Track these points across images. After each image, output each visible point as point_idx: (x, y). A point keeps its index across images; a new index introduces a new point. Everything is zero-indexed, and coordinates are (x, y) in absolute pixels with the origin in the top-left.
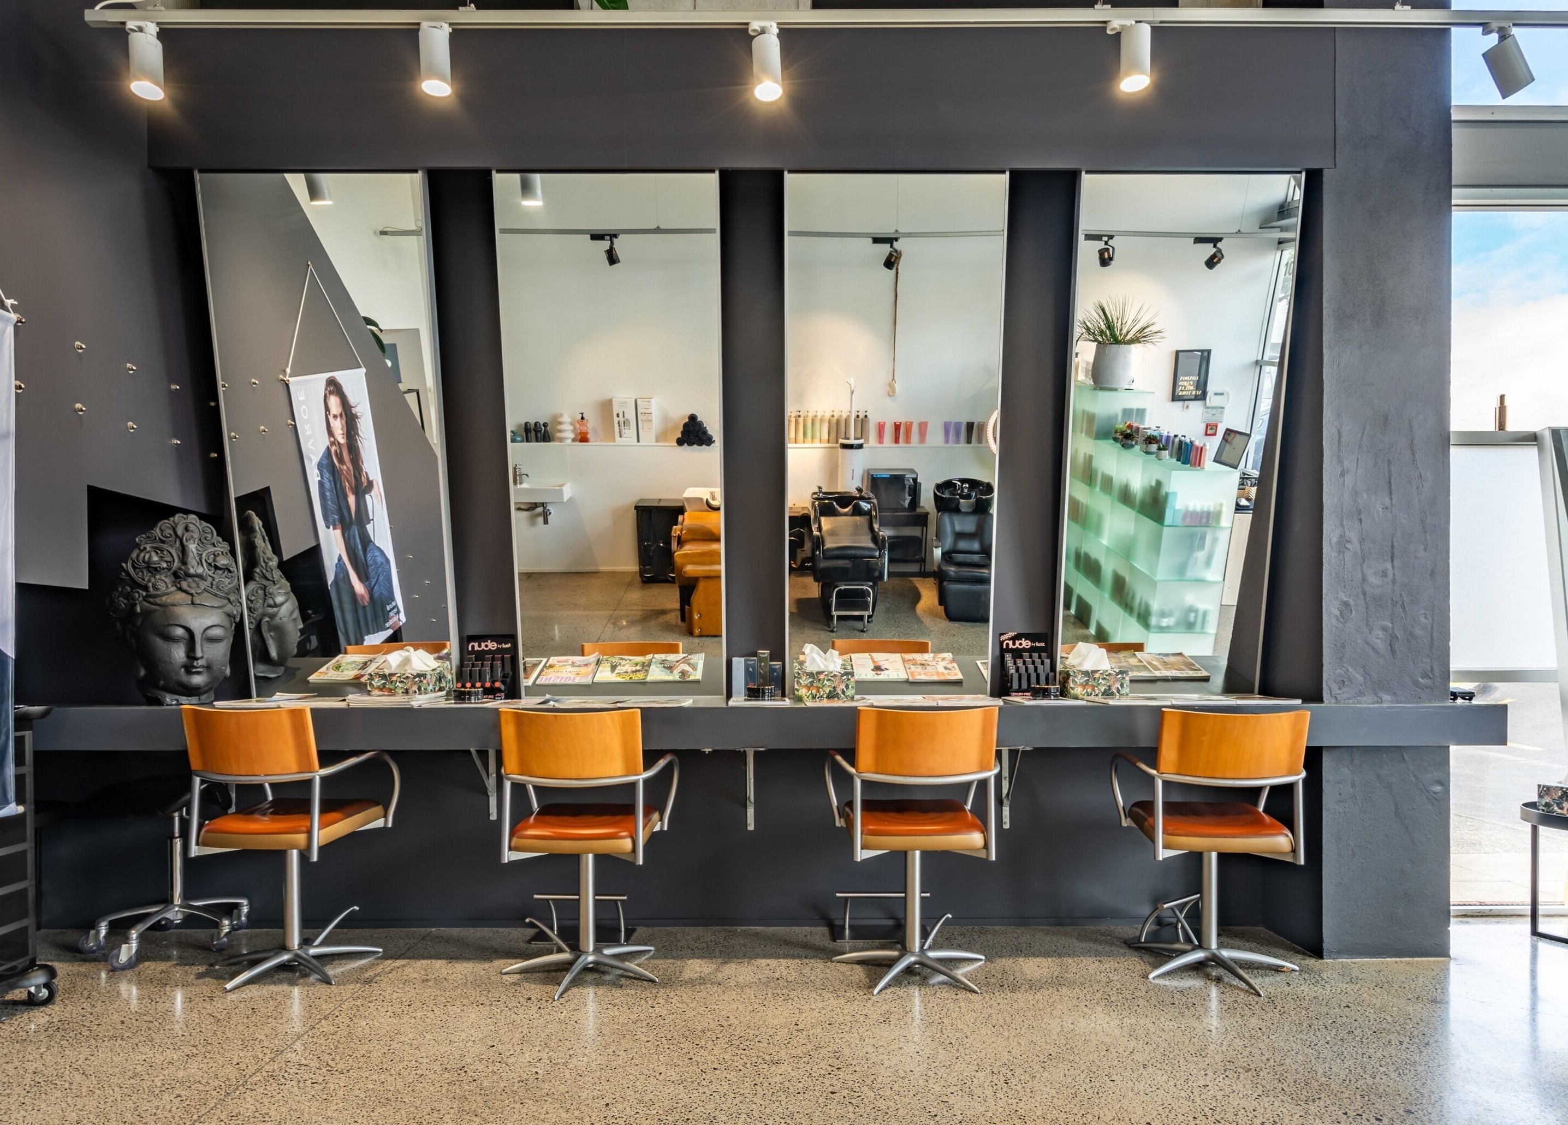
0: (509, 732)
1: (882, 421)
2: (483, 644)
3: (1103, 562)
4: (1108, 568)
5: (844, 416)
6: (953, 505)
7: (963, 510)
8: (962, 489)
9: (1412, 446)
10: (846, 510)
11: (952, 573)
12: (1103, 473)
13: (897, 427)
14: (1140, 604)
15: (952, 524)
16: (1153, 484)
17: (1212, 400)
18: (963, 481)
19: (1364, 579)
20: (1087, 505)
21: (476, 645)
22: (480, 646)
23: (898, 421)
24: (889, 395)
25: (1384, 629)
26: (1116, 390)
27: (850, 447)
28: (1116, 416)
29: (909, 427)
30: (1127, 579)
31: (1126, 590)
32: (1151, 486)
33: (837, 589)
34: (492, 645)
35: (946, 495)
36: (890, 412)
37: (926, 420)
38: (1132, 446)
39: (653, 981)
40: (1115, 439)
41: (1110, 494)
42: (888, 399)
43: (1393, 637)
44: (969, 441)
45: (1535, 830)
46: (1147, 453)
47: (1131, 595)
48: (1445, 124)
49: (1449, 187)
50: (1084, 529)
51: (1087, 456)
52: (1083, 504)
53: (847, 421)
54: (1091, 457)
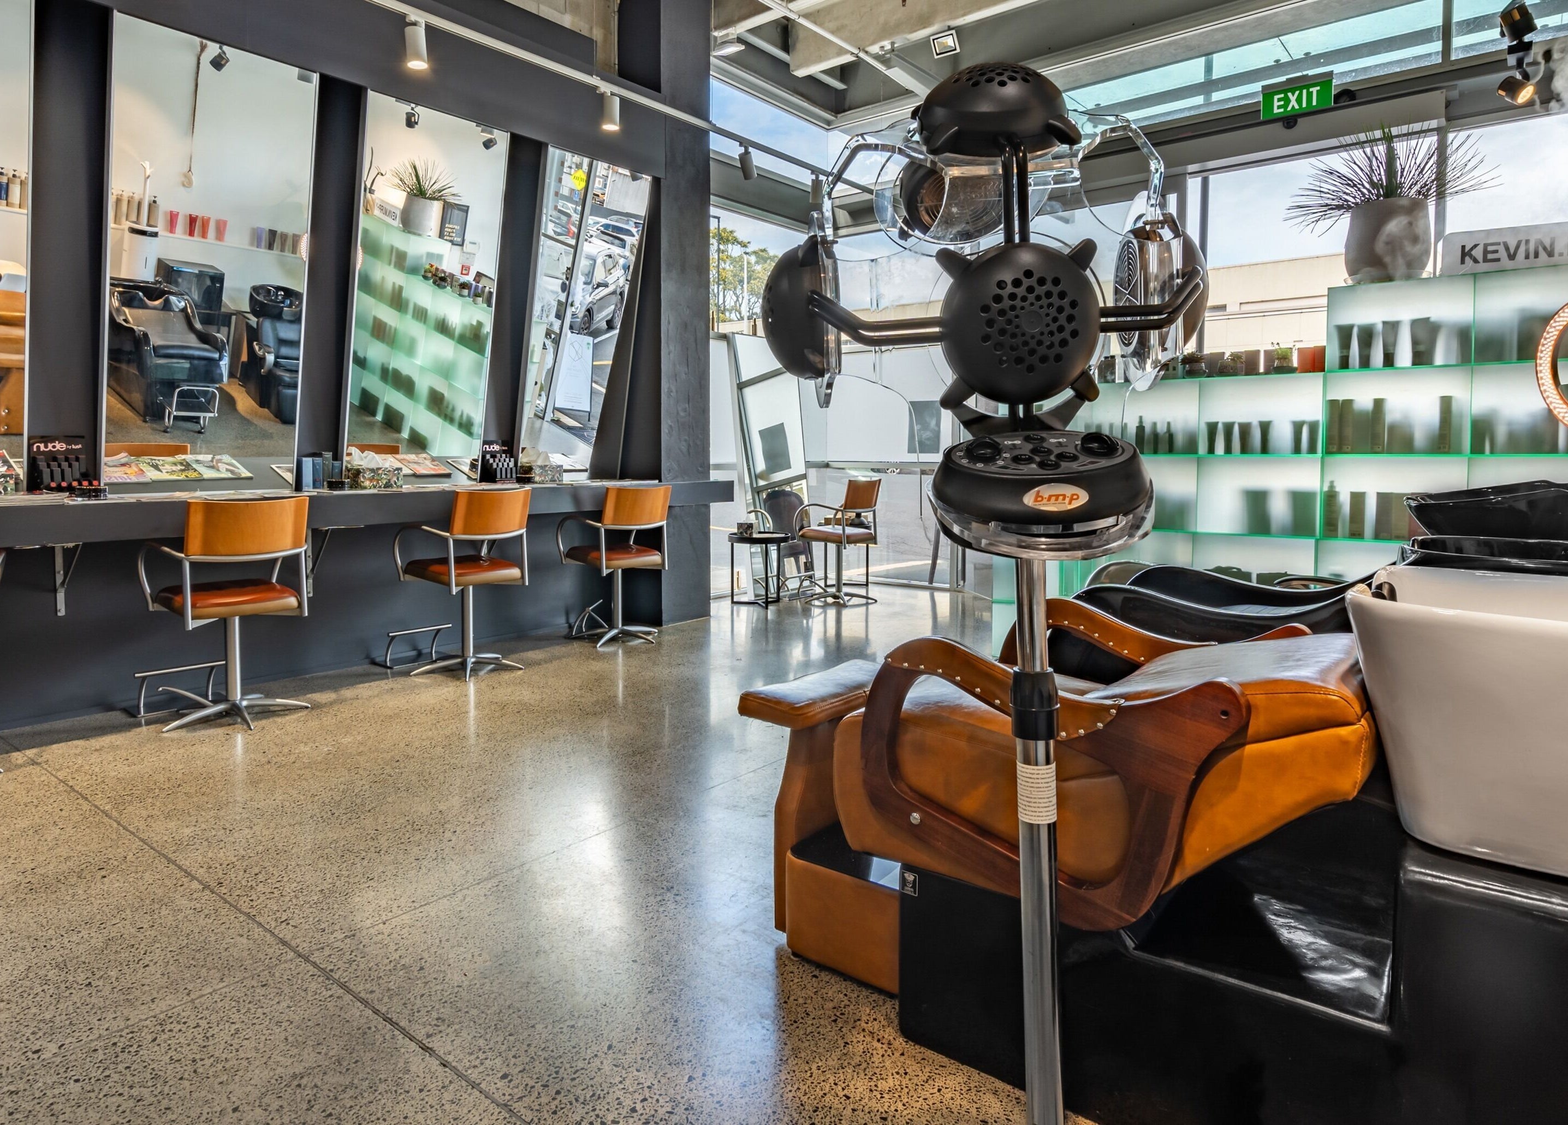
0: (196, 521)
1: (175, 210)
2: (50, 446)
3: (416, 378)
4: (423, 385)
5: (137, 198)
6: (276, 311)
7: (284, 317)
8: (277, 295)
9: (696, 340)
10: (157, 303)
11: (287, 379)
12: (415, 305)
13: (192, 220)
14: (462, 416)
15: (275, 330)
16: (475, 323)
17: (468, 247)
18: (279, 288)
19: (678, 413)
20: (395, 329)
21: (42, 446)
22: (46, 447)
23: (194, 213)
24: (184, 185)
25: (685, 440)
26: (419, 235)
27: (143, 233)
28: (422, 257)
29: (205, 224)
30: (446, 395)
31: (445, 403)
32: (472, 325)
33: (178, 390)
34: (59, 446)
35: (261, 298)
36: (185, 205)
37: (225, 219)
38: (445, 287)
39: (307, 708)
40: (425, 277)
41: (425, 323)
42: (182, 188)
43: (689, 446)
44: (270, 247)
45: (732, 545)
46: (461, 295)
47: (451, 407)
48: (708, 159)
49: (709, 194)
50: (392, 348)
51: (397, 286)
52: (391, 327)
53: (139, 204)
54: (401, 288)
